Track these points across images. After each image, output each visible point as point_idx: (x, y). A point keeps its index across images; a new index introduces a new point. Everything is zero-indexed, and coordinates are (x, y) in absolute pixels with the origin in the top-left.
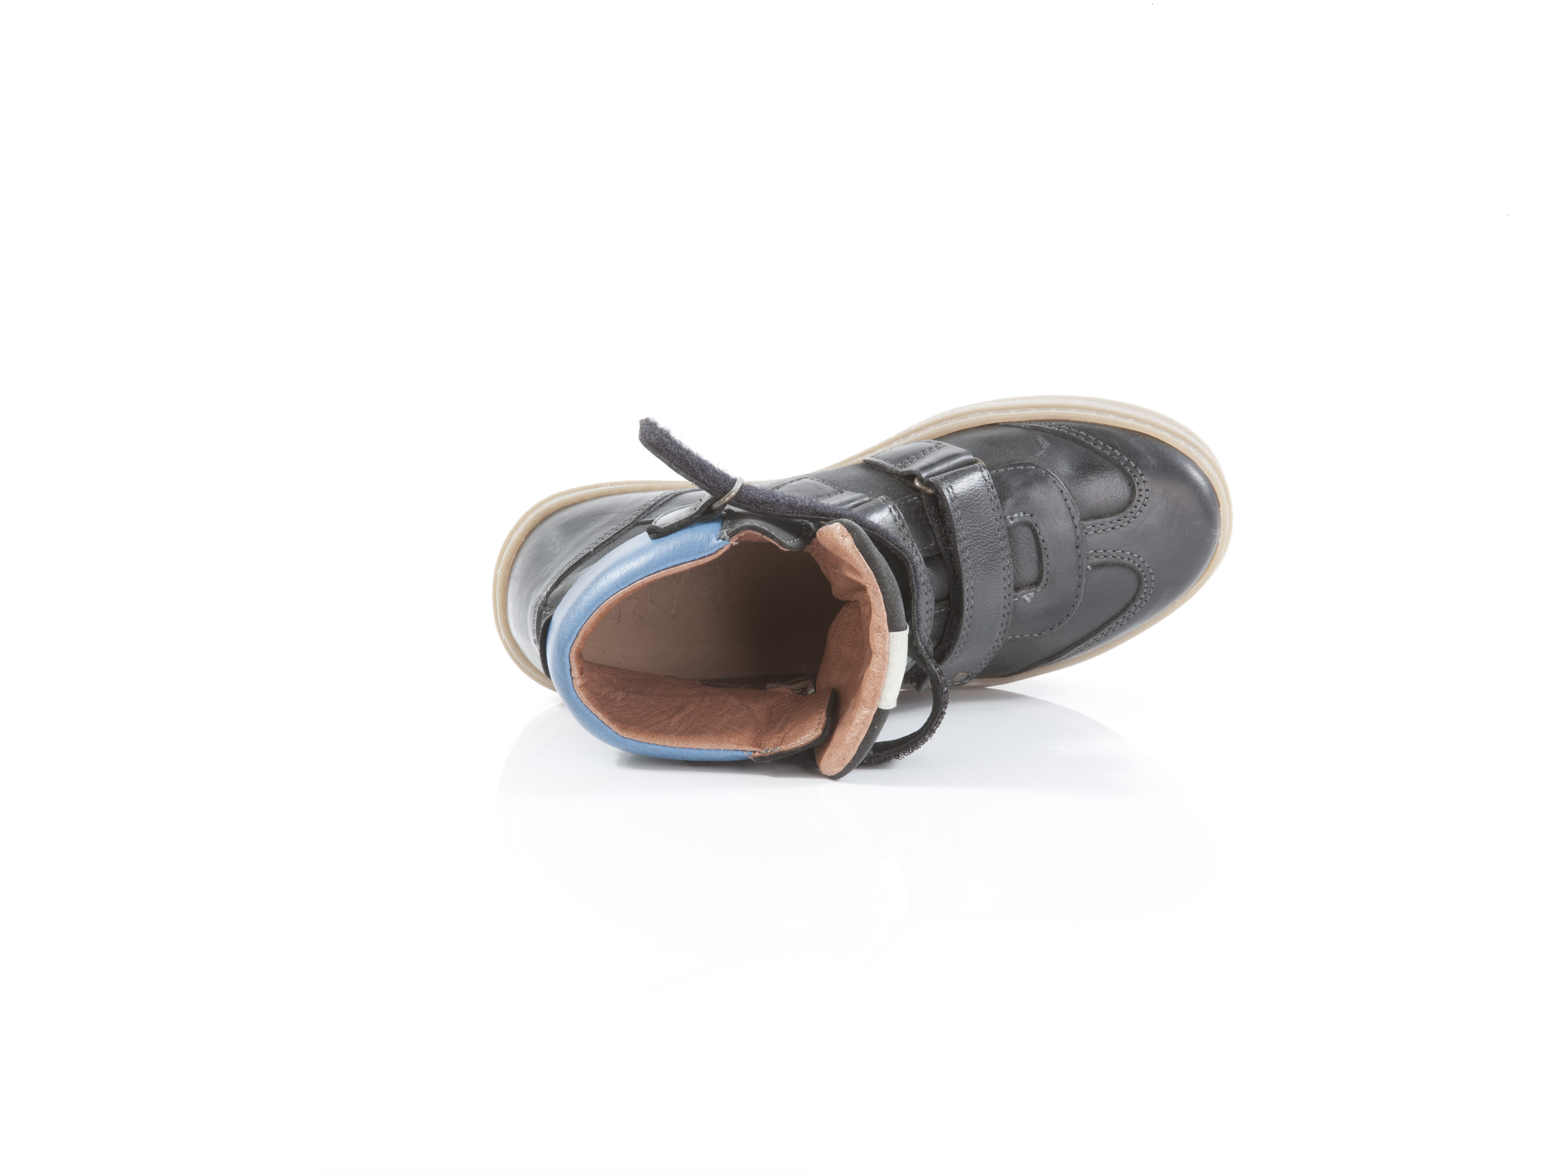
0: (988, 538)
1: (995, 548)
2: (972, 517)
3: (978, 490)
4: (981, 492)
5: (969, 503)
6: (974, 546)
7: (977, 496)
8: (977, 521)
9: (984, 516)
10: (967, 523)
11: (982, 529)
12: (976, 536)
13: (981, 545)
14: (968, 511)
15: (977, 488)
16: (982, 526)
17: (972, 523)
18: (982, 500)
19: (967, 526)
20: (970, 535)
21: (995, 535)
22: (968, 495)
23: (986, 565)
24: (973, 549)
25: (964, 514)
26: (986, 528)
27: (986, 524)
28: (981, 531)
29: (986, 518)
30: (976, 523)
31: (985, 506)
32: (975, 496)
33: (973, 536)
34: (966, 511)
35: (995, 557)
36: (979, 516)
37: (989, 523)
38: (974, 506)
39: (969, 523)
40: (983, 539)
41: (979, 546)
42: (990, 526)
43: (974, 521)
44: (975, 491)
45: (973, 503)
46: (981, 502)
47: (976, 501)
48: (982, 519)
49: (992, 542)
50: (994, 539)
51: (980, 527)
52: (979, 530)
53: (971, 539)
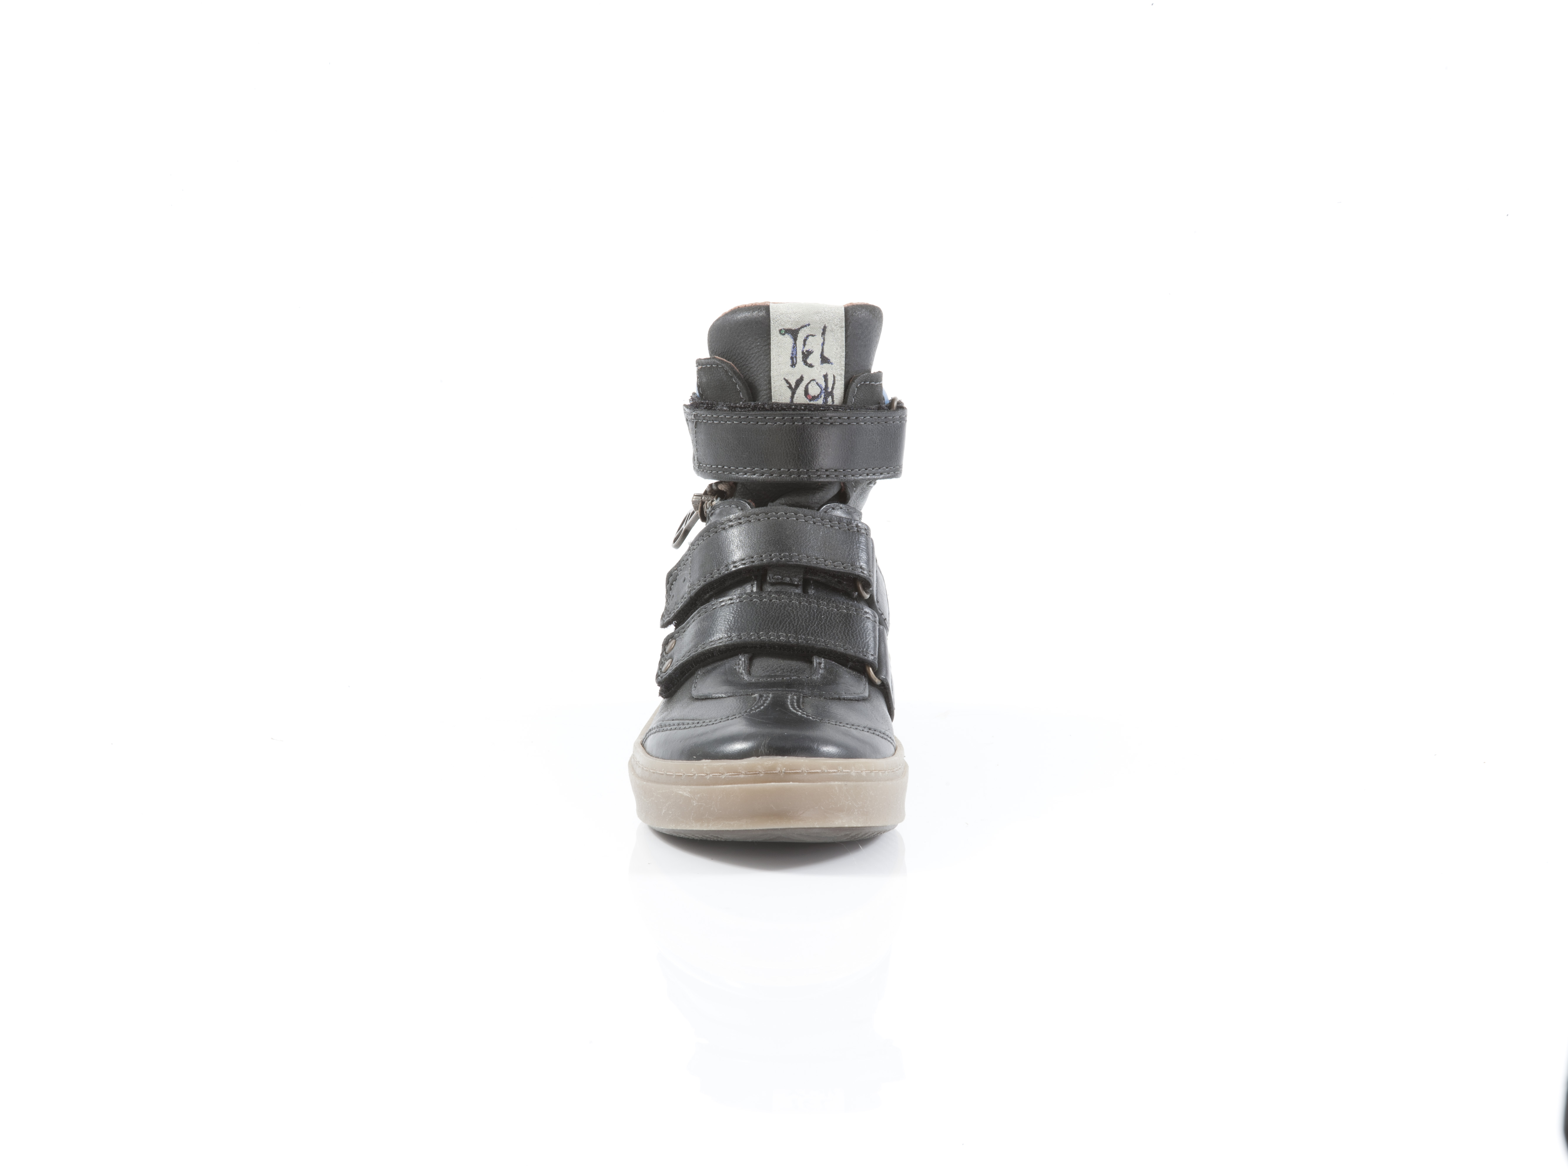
0: (811, 627)
1: (801, 629)
2: (836, 621)
3: (857, 639)
4: (854, 640)
5: (849, 624)
6: (809, 612)
7: (852, 635)
8: (831, 624)
9: (832, 632)
10: (832, 614)
11: (822, 625)
12: (817, 617)
13: (807, 618)
14: (842, 620)
15: (859, 639)
16: (825, 626)
17: (830, 619)
18: (846, 638)
19: (829, 613)
20: (820, 612)
21: (812, 633)
22: (856, 627)
23: (788, 616)
24: (807, 610)
25: (841, 615)
26: (822, 629)
27: (825, 630)
28: (820, 623)
29: (830, 633)
30: (829, 621)
31: (841, 637)
32: (853, 633)
33: (818, 614)
34: (843, 618)
35: (792, 627)
36: (834, 627)
37: (824, 633)
38: (845, 627)
39: (831, 616)
40: (812, 622)
41: (808, 616)
42: (822, 632)
43: (832, 621)
44: (857, 636)
45: (847, 628)
46: (845, 635)
47: (849, 631)
48: (831, 628)
49: (807, 629)
50: (809, 632)
51: (824, 623)
52: (822, 622)
53: (817, 611)
